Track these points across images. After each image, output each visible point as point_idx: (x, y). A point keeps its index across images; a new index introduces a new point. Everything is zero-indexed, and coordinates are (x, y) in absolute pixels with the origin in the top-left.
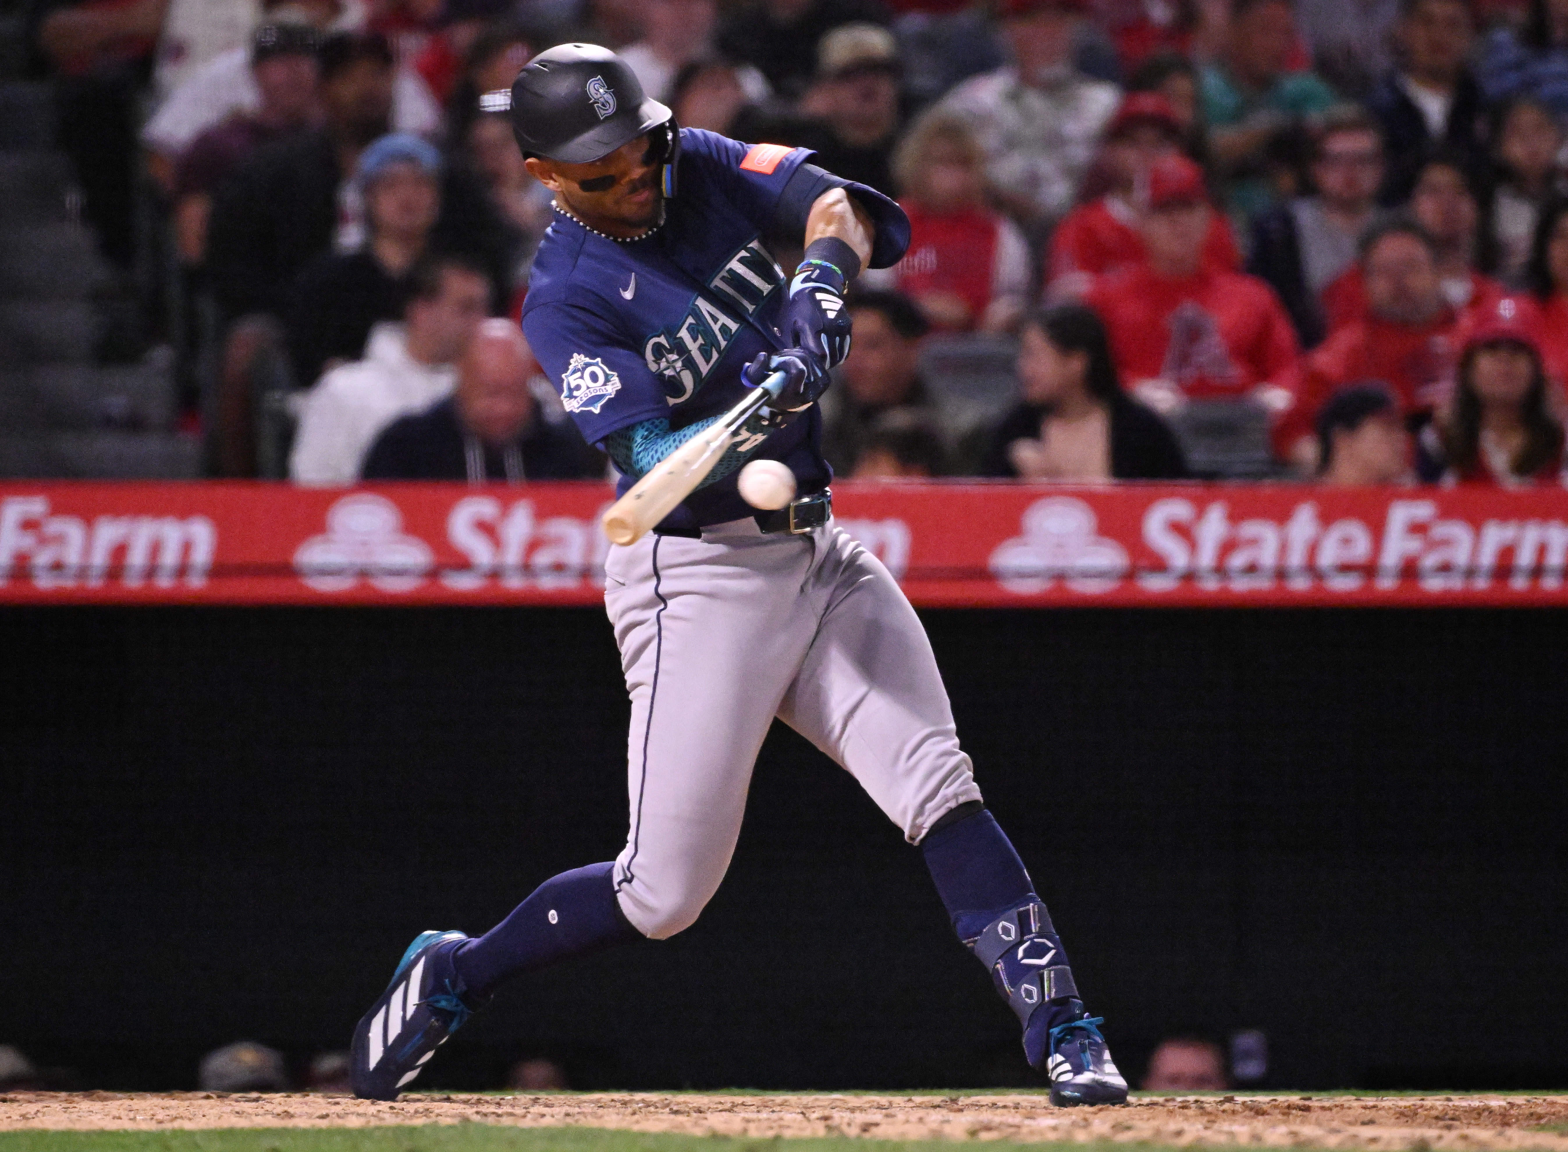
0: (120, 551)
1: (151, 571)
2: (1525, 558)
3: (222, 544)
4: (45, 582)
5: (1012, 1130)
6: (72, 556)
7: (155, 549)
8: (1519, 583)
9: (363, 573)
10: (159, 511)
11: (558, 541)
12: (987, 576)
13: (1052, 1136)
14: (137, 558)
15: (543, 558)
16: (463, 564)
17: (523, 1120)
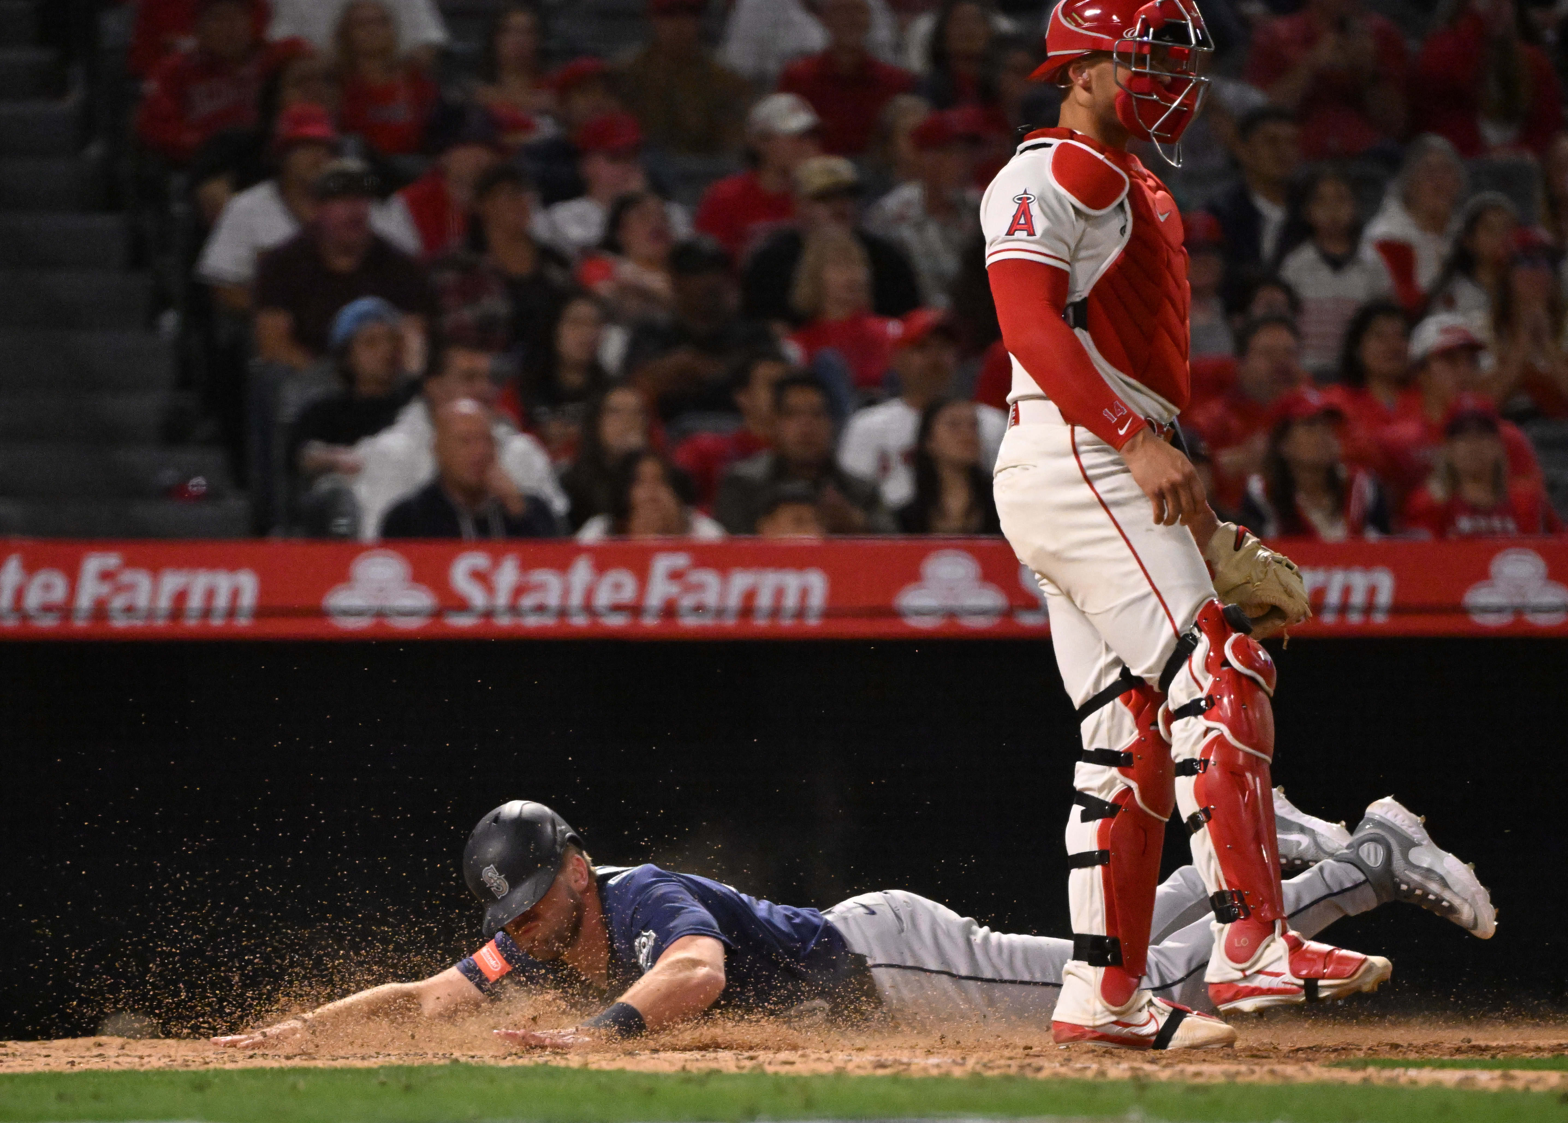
0: (181, 597)
1: (207, 612)
2: (1333, 597)
3: (264, 591)
4: (120, 623)
5: (904, 1067)
6: (142, 600)
7: (210, 594)
8: (1329, 618)
9: (380, 614)
10: (212, 564)
11: (541, 587)
12: (895, 614)
13: (935, 1072)
14: (195, 602)
15: (528, 601)
16: (462, 606)
17: (503, 1061)
